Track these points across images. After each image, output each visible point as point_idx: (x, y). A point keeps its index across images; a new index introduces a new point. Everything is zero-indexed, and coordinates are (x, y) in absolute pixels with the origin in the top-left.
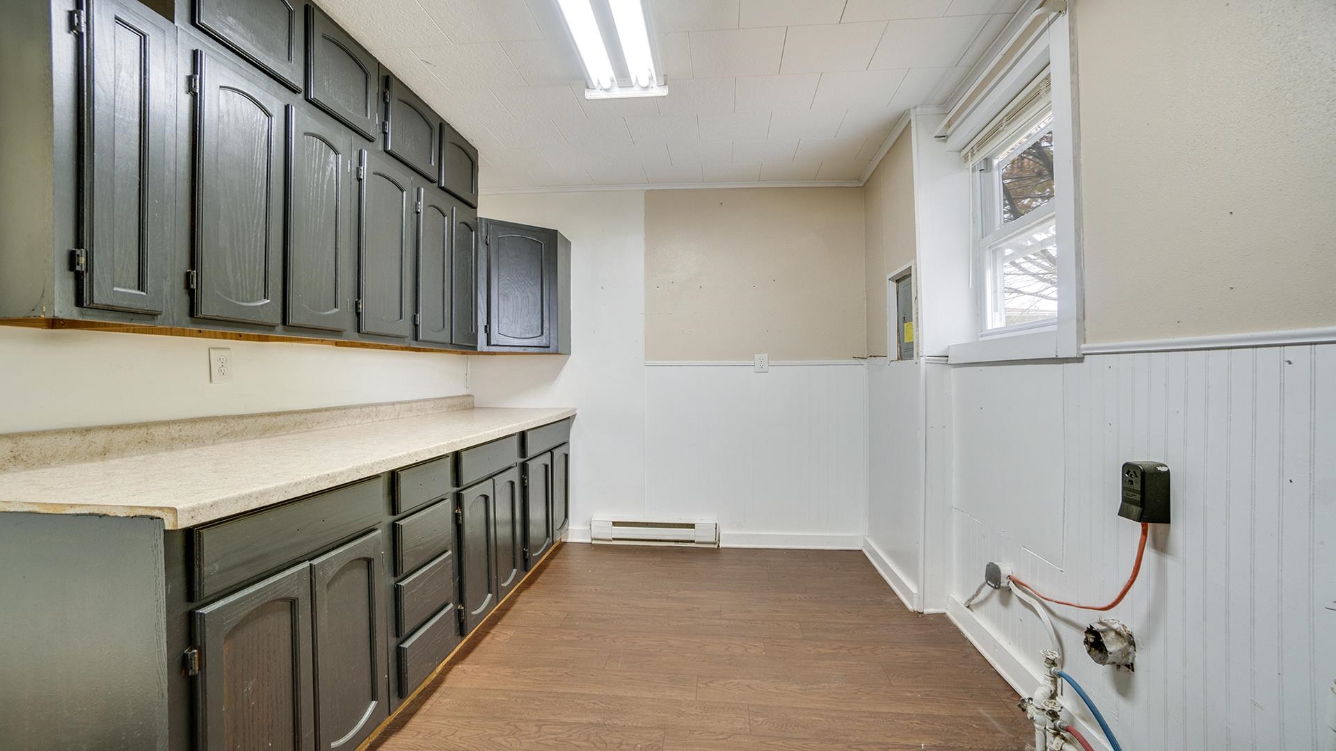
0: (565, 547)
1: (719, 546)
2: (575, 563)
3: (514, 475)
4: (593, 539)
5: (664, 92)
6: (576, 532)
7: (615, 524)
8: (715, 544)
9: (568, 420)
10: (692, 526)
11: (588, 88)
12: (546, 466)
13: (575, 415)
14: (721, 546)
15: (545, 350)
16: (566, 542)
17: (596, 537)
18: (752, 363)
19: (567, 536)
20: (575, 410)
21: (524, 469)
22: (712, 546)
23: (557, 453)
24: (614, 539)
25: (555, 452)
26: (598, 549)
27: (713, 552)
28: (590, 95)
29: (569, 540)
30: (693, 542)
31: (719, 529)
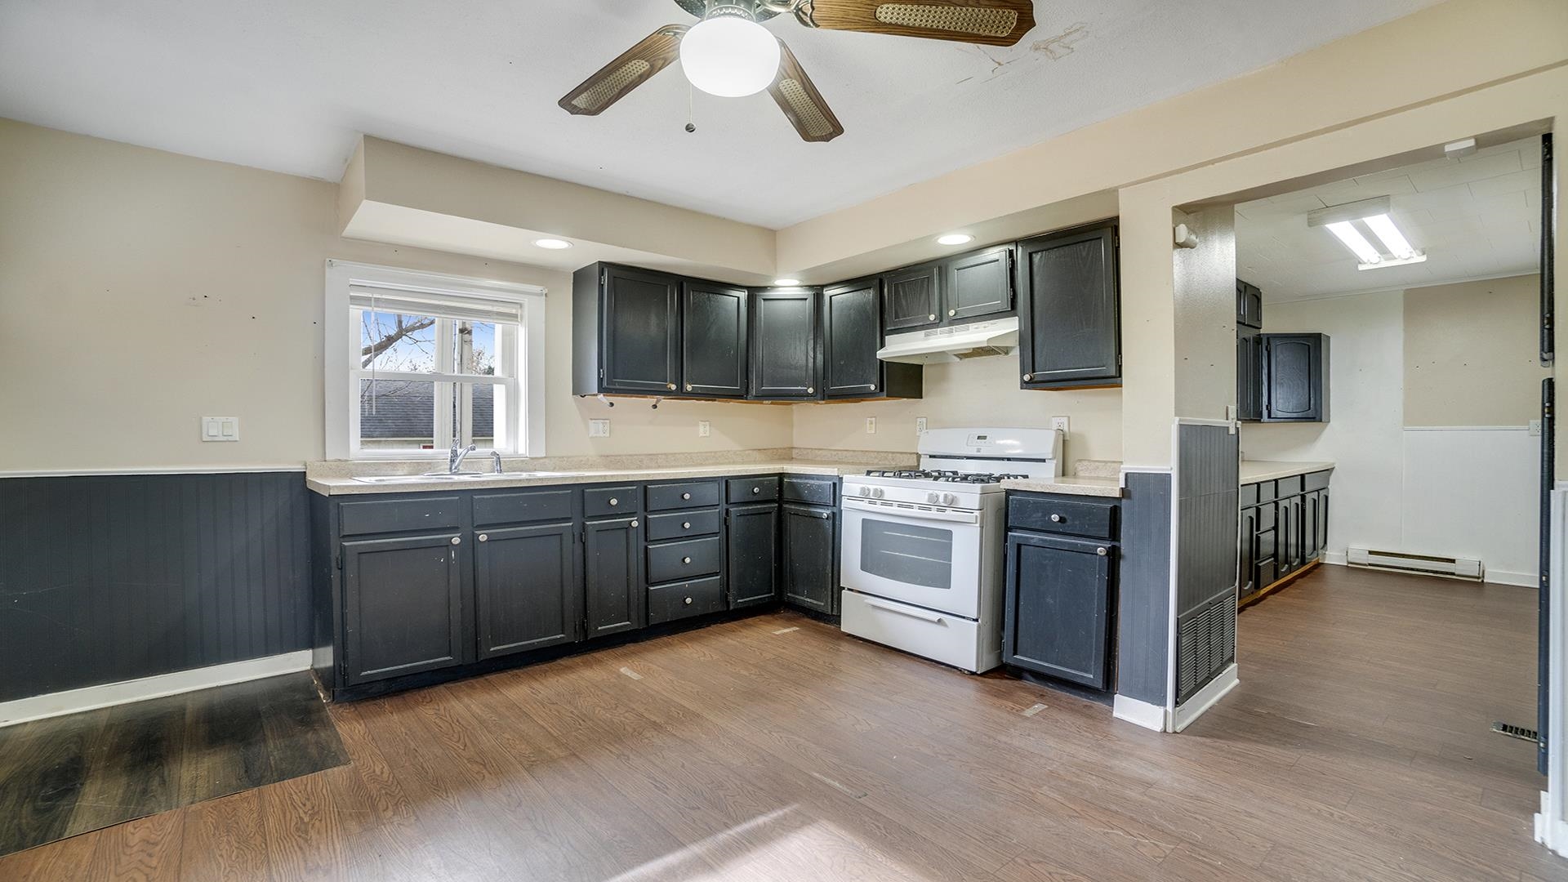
0: (1321, 567)
1: (1483, 581)
2: (1334, 580)
3: (1298, 500)
4: (1349, 563)
5: (1423, 259)
6: (1333, 556)
7: (1371, 553)
8: (1478, 578)
9: (1329, 471)
10: (1453, 561)
11: (1360, 263)
12: (1315, 501)
13: (1333, 468)
14: (1485, 581)
15: (1312, 419)
16: (1323, 564)
17: (1352, 561)
18: (1527, 427)
19: (1324, 559)
20: (1333, 464)
21: (1303, 498)
22: (1476, 580)
23: (1322, 493)
24: (1370, 565)
25: (1321, 492)
26: (1353, 569)
27: (1476, 584)
28: (1361, 268)
29: (1326, 562)
30: (1453, 574)
31: (1483, 567)
